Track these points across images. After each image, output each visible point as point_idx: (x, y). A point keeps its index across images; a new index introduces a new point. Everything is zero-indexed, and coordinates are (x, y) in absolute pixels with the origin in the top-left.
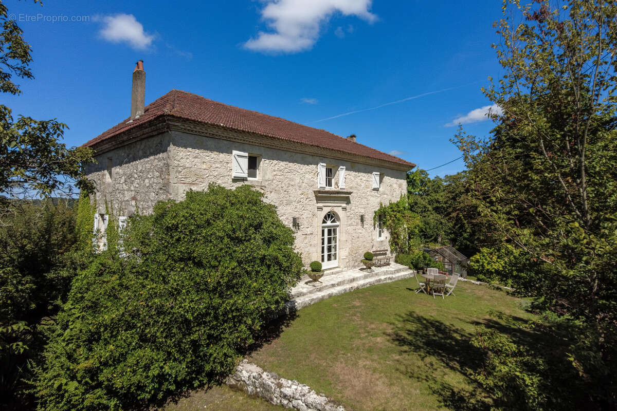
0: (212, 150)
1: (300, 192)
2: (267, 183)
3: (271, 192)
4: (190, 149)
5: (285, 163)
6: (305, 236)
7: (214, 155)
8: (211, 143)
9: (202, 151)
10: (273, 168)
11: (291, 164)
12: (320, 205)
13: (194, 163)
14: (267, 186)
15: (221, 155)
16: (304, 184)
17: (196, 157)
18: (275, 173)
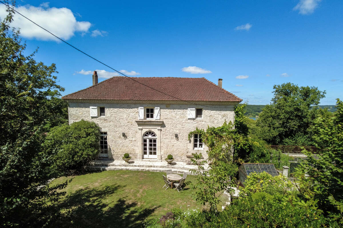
0: (83, 107)
1: (127, 122)
2: (108, 118)
3: (110, 122)
4: (74, 108)
5: (117, 109)
6: (131, 141)
7: (84, 109)
8: (82, 105)
9: (79, 108)
10: (111, 112)
11: (121, 109)
12: (141, 128)
13: (76, 113)
14: (108, 119)
15: (86, 109)
16: (129, 118)
17: (77, 110)
18: (112, 114)
